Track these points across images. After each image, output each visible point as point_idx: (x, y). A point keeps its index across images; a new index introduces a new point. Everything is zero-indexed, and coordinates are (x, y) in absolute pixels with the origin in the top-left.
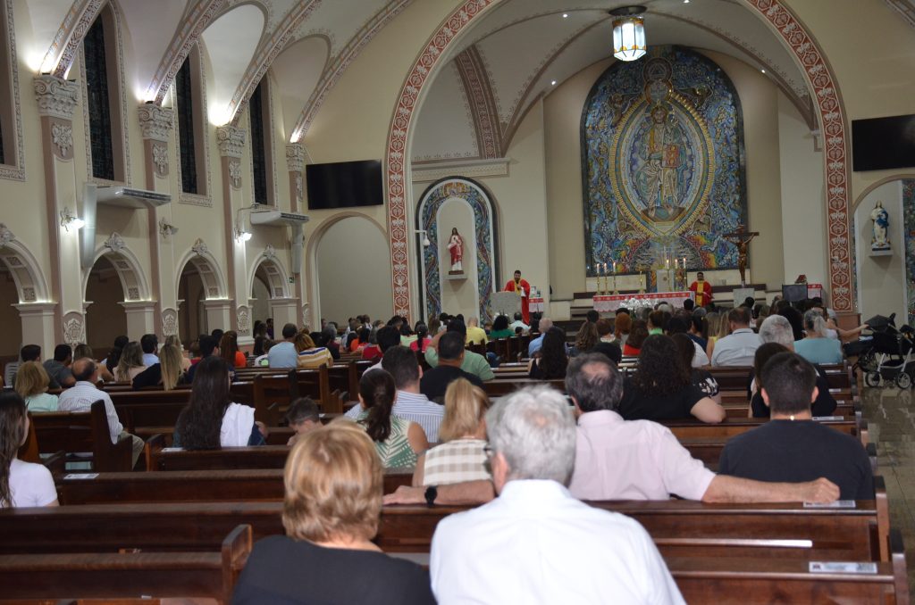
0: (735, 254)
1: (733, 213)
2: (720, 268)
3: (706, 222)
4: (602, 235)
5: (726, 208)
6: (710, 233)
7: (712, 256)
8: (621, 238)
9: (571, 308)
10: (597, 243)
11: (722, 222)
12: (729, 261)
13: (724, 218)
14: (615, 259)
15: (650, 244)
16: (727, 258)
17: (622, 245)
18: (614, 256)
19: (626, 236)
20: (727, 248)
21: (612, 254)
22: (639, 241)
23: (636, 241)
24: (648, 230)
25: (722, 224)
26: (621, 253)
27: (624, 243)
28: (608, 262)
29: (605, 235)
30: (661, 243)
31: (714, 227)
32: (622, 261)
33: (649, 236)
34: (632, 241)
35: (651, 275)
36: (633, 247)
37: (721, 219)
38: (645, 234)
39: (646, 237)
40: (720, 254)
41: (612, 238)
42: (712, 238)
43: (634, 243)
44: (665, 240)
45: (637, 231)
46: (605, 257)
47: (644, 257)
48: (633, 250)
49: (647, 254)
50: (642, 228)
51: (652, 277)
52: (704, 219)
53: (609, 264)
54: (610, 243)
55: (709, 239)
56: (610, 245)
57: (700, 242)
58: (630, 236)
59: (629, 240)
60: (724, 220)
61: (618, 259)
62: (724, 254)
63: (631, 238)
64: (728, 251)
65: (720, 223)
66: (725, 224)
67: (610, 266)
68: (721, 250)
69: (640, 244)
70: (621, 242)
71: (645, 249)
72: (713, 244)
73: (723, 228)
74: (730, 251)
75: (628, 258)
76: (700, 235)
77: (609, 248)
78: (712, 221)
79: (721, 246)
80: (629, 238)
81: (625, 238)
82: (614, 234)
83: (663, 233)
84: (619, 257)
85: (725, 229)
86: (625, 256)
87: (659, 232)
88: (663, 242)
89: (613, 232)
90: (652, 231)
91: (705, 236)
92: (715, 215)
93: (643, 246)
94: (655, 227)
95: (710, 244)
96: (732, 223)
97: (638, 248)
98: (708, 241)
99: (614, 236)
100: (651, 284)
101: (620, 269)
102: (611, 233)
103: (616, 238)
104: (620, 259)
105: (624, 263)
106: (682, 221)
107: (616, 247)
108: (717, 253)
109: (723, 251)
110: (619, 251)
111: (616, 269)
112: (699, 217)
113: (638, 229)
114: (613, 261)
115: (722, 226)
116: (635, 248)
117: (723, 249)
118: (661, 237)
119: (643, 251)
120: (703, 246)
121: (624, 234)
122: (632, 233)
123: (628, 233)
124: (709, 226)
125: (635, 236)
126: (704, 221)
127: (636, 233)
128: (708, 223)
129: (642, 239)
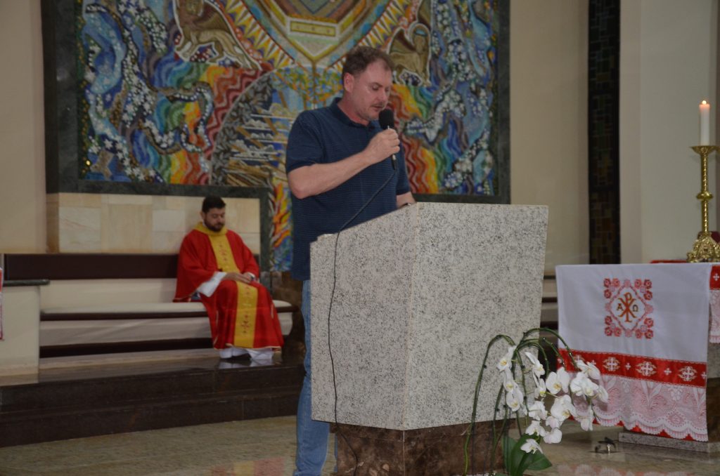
0: (480, 158)
1: (479, 30)
2: (448, 197)
3: (419, 48)
4: (120, 26)
5: (463, 9)
6: (426, 82)
7: (429, 155)
8: (185, 52)
9: (45, 317)
10: (100, 58)
11: (454, 52)
12: (468, 178)
13: (458, 41)
14: (164, 132)
15: (273, 91)
16: (464, 168)
17: (188, 81)
18: (160, 118)
19: (203, 50)
20: (463, 137)
21: (155, 110)
22: (244, 76)
23: (234, 72)
24: (268, 41)
25: (454, 59)
26: (184, 111)
27: (194, 74)
28: (141, 140)
29: (132, 29)
30: (304, 92)
31: (436, 66)
32: (188, 141)
33: (271, 61)
34: (220, 72)
35: (273, 203)
36: (224, 95)
37: (452, 43)
38: (261, 52)
39: (262, 65)
40: (448, 154)
41: (156, 46)
42: (431, 98)
43: (227, 79)
44: (315, 85)
45: (237, 36)
46: (131, 119)
47: (254, 135)
48: (224, 104)
49: (263, 126)
50: (251, 30)
51: (277, 209)
52: (415, 32)
53: (146, 147)
54: (148, 64)
55: (425, 102)
56: (149, 73)
57: (403, 107)
58: (215, 53)
59: (212, 64)
60: (460, 48)
61: (172, 131)
62: (455, 153)
63: (218, 60)
64: (465, 148)
65: (449, 54)
66: (460, 60)
67: (148, 155)
68: (451, 140)
69: (244, 86)
70: (185, 69)
71: (258, 108)
72: (433, 118)
73: (456, 73)
74: (470, 146)
75: (207, 132)
76: (404, 83)
77: (143, 84)
78: (432, 45)
79: (450, 127)
80: (210, 56)
81: (200, 56)
82: (162, 30)
83: (310, 59)
84: (176, 124)
85: (461, 75)
86: (198, 124)
87: (299, 55)
88: (309, 89)
89: (158, 23)
90: (281, 48)
91: (415, 89)
92: (440, 26)
93: (252, 95)
94: (289, 33)
95: (427, 116)
96: (477, 59)
97: (238, 99)
98: (423, 107)
99: (161, 39)
100: (274, 235)
101: (178, 172)
102: (152, 27)
103: (170, 49)
104: (181, 132)
105: (193, 151)
106: (361, 27)
107: (169, 84)
108: (440, 147)
109: (454, 143)
110: (179, 103)
111: (167, 168)
112: (403, 26)
113: (238, 30)
114: (158, 138)
115: (454, 66)
116: (227, 96)
117: (454, 139)
118: (305, 72)
119: (253, 115)
120: (410, 123)
121: (194, 39)
122: (222, 42)
123: (210, 41)
124: (426, 59)
125: (229, 53)
126: (413, 39)
127: (233, 45)
128: (424, 50)
129: (250, 67)
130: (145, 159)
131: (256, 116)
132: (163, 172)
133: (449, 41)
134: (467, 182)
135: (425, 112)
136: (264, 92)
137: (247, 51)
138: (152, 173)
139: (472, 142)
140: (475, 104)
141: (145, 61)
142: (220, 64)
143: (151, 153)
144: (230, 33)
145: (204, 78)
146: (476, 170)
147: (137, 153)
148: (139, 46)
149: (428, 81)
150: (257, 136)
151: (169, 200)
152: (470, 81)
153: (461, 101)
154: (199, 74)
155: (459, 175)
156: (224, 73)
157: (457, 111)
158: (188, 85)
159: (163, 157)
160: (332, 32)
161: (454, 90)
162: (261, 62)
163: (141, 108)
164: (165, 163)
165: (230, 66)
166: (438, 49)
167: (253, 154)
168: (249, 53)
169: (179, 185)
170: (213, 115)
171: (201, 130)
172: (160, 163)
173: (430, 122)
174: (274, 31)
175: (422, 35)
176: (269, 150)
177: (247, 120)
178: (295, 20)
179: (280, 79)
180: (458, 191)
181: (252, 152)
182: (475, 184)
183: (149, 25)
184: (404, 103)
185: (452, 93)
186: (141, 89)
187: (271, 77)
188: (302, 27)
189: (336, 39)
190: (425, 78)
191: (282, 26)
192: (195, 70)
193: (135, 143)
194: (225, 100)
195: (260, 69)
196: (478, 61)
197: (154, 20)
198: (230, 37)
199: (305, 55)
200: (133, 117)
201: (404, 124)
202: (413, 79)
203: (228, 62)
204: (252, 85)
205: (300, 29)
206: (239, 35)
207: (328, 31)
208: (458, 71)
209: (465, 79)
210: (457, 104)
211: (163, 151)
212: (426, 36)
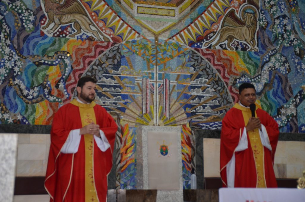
11: (280, 24)
12: (292, 120)
13: (284, 17)
14: (30, 87)
15: (122, 57)
16: (289, 113)
17: (51, 51)
18: (27, 78)
19: (64, 29)
20: (288, 88)
21: (23, 72)
22: (97, 46)
23: (90, 44)
24: (119, 21)
25: (279, 30)
26: (48, 72)
27: (57, 46)
28: (11, 93)
29: (5, 14)
30: (148, 57)
31: (263, 35)
32: (50, 93)
33: (121, 36)
34: (78, 44)
35: (120, 138)
36: (81, 60)
37: (278, 18)
38: (112, 29)
39: (113, 38)
40: (274, 101)
41: (26, 26)
42: (259, 59)
43: (84, 49)
44: (157, 52)
45: (92, 18)
46: (3, 78)
47: (105, 89)
48: (81, 67)
49: (113, 82)
50: (104, 13)
51: (123, 143)
52: (244, 11)
53: (15, 99)
54: (18, 39)
55: (253, 63)
56: (19, 45)
57: (233, 67)
58: (74, 31)
59: (71, 39)
60: (285, 22)
61: (37, 87)
62: (281, 101)
63: (76, 36)
64: (290, 97)
65: (275, 26)
66: (285, 30)
67: (16, 104)
68: (277, 91)
69: (97, 53)
70: (49, 42)
71: (109, 70)
72: (260, 75)
73: (281, 41)
74: (294, 95)
75: (66, 87)
76: (235, 49)
77: (14, 53)
78: (259, 20)
79: (276, 81)
80: (70, 33)
81: (62, 33)
82: (31, 15)
83: (154, 33)
84: (41, 82)
85: (287, 42)
86: (59, 81)
87: (144, 30)
88: (152, 55)
89: (27, 9)
90: (129, 26)
91: (244, 53)
92: (267, 5)
93: (104, 60)
94: (136, 15)
95: (255, 73)
96: (301, 29)
97: (92, 63)
98: (251, 67)
99: (30, 21)
100: (120, 162)
101: (41, 116)
102: (22, 12)
103: (37, 28)
104: (45, 87)
105: (54, 101)
106: (197, 9)
107: (35, 53)
108: (266, 97)
109: (280, 94)
110: (44, 66)
111: (32, 114)
112: (234, 6)
113: (93, 14)
114: (25, 92)
115: (280, 35)
116: (84, 61)
117: (280, 90)
118: (148, 43)
119: (104, 75)
120: (240, 79)
121: (57, 20)
122: (80, 22)
123: (70, 22)
124: (254, 31)
125: (86, 30)
126: (243, 16)
127: (90, 25)
128: (252, 24)
129: (103, 41)
130: (14, 107)
131: (107, 75)
132: (29, 116)
133: (276, 17)
134: (291, 123)
135: (252, 71)
136: (114, 57)
137: (101, 28)
138: (19, 117)
139: (296, 92)
140: (299, 64)
141: (16, 37)
142: (78, 39)
143: (19, 103)
144: (87, 16)
145: (65, 48)
146: (299, 114)
147: (7, 103)
148: (11, 26)
149: (256, 47)
150: (108, 90)
151: (33, 136)
152: (295, 46)
153: (286, 62)
154: (60, 46)
155: (284, 118)
156: (81, 45)
157: (282, 68)
158: (51, 54)
159: (29, 105)
160: (172, 13)
161: (279, 53)
162: (112, 36)
163: (12, 70)
164: (30, 110)
165: (86, 39)
166: (266, 23)
167: (104, 103)
168: (102, 30)
169: (41, 126)
170: (72, 75)
171: (61, 85)
172: (27, 110)
173: (257, 78)
174: (123, 14)
175: (251, 13)
176: (118, 99)
177: (100, 78)
178: (141, 5)
179: (128, 48)
180: (283, 130)
181: (103, 101)
182: (299, 125)
183: (20, 11)
184: (234, 64)
185: (278, 55)
186: (12, 57)
187: (120, 47)
188: (147, 11)
189: (176, 18)
190: (253, 45)
191: (130, 10)
192: (57, 43)
193: (5, 95)
194: (82, 64)
195: (111, 41)
196: (302, 30)
197: (24, 7)
198: (87, 19)
199: (149, 30)
200: (5, 77)
201: (233, 80)
202: (242, 46)
203: (84, 37)
204: (104, 53)
205: (145, 12)
206: (94, 18)
207: (169, 13)
208: (284, 39)
209: (290, 45)
210: (282, 64)
211: (30, 102)
212: (254, 13)
